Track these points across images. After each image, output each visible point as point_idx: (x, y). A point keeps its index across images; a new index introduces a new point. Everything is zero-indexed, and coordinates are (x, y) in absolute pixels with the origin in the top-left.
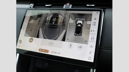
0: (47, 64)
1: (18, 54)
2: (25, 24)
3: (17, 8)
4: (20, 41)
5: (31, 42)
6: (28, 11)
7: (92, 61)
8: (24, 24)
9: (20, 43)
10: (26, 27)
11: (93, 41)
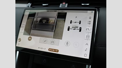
0: (45, 60)
2: (24, 23)
4: (20, 40)
5: (29, 40)
6: (26, 11)
7: (88, 57)
10: (25, 26)
11: (89, 39)
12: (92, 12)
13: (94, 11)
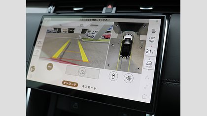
0: (76, 104)
1: (29, 90)
2: (40, 40)
3: (28, 14)
4: (33, 68)
5: (49, 69)
6: (45, 19)
7: (148, 101)
8: (38, 40)
9: (33, 71)
10: (42, 45)
11: (150, 68)
12: (157, 21)
13: (160, 20)
